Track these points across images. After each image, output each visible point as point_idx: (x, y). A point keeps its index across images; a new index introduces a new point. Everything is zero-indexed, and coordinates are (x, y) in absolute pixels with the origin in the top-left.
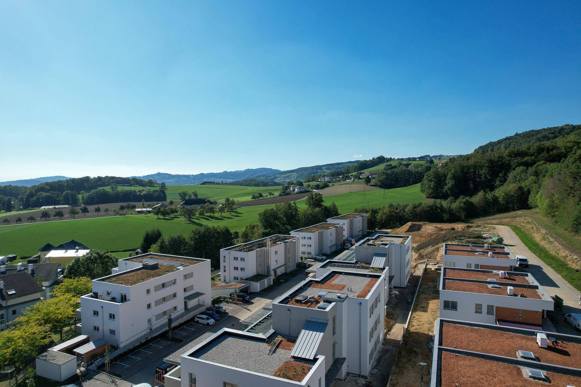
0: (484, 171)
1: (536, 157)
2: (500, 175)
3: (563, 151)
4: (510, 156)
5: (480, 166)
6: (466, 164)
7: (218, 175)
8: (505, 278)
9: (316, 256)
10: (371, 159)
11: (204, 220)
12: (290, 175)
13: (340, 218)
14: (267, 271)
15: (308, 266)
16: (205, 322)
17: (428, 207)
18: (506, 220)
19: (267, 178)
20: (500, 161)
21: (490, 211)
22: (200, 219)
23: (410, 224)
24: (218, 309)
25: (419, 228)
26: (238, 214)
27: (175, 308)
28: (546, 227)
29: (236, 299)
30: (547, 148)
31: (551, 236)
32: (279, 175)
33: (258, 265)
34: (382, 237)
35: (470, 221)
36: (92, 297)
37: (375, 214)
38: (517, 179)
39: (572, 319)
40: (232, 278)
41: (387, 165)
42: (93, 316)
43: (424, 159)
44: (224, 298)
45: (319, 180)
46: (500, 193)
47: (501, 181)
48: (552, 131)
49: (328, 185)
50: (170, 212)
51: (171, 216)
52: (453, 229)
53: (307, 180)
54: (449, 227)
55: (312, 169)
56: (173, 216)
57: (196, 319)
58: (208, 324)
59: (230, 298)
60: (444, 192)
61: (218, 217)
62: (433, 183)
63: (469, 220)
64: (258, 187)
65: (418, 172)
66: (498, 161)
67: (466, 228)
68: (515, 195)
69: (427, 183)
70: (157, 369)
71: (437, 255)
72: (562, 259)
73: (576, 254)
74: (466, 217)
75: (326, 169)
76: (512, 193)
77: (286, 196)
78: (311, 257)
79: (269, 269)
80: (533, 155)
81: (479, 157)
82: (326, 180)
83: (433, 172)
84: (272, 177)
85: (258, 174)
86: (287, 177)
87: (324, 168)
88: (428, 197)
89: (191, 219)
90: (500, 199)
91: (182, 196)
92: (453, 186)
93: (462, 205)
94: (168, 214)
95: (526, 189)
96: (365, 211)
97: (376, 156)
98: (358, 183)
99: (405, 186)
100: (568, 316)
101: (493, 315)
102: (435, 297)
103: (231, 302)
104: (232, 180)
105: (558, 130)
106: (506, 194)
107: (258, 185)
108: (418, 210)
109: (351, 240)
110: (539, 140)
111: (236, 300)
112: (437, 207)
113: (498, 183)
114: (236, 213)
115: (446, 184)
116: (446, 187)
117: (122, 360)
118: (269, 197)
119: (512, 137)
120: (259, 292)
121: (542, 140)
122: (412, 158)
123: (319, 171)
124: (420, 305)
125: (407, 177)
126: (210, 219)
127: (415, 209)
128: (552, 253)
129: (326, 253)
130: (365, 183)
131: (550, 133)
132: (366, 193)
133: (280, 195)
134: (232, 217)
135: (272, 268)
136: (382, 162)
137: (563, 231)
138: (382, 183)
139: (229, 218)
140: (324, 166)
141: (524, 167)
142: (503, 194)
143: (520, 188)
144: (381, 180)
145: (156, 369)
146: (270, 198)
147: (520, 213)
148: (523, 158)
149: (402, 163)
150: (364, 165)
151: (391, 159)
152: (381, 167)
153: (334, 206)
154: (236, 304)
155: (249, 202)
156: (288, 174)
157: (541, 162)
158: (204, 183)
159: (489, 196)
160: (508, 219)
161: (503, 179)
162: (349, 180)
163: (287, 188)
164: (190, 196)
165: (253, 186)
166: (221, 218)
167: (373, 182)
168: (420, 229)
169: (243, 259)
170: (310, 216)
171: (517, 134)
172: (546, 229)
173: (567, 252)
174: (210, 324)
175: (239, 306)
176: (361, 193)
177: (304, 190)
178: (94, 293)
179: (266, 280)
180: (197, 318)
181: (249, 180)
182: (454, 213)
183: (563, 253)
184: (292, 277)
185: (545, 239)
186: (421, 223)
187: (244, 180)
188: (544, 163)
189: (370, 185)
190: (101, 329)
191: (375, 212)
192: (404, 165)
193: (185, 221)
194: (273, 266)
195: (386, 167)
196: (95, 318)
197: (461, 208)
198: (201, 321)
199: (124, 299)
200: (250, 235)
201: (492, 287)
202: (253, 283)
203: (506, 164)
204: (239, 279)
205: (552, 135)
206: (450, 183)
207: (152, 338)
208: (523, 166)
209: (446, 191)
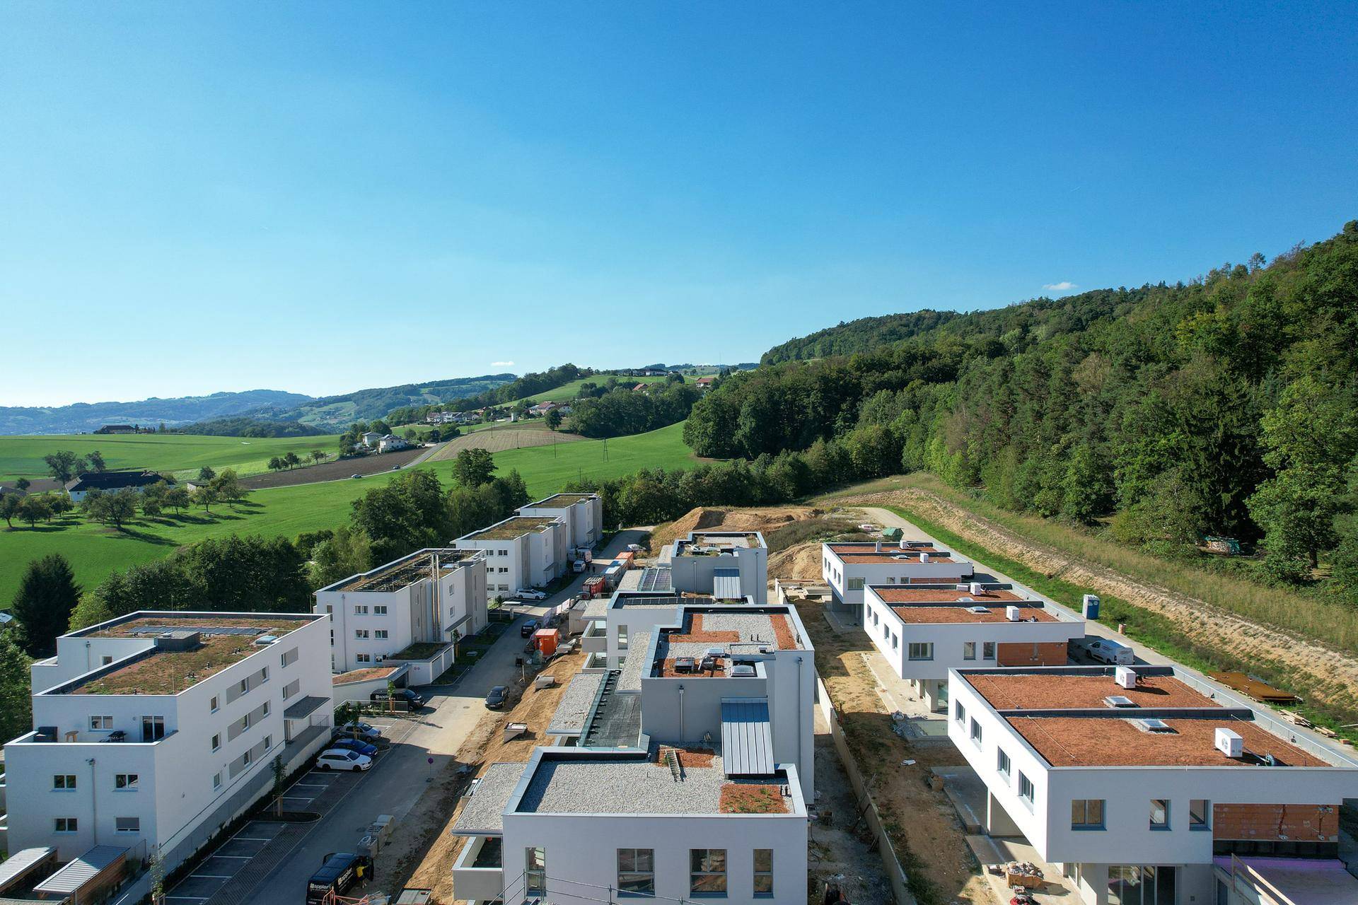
0: (812, 398)
1: (905, 371)
2: (844, 406)
3: (948, 361)
4: (858, 369)
5: (804, 389)
6: (777, 385)
7: (131, 407)
8: (982, 595)
9: (521, 594)
10: (547, 372)
11: (161, 526)
12: (337, 409)
13: (545, 505)
14: (434, 633)
15: (515, 616)
16: (348, 765)
17: (725, 475)
18: (875, 497)
19: (275, 415)
20: (842, 379)
21: (834, 481)
22: (149, 524)
23: (698, 511)
24: (362, 732)
25: (719, 520)
26: (253, 509)
27: (267, 741)
28: (962, 505)
29: (391, 704)
30: (922, 355)
31: (979, 520)
32: (308, 408)
33: (416, 621)
34: (701, 537)
35: (805, 501)
36: (36, 739)
37: (612, 494)
38: (878, 416)
39: (1101, 649)
40: (352, 658)
41: (586, 386)
42: (53, 791)
43: (662, 373)
44: (360, 706)
45: (429, 420)
46: (853, 441)
47: (845, 420)
48: (904, 321)
49: (459, 431)
50: (50, 509)
51: (52, 520)
52: (790, 518)
53: (394, 421)
54: (780, 515)
55: (396, 394)
56: (59, 521)
57: (321, 762)
58: (357, 769)
59: (374, 704)
60: (736, 443)
61: (200, 517)
62: (711, 423)
63: (803, 498)
64: (263, 439)
65: (663, 402)
66: (838, 379)
67: (813, 515)
68: (879, 447)
69: (700, 425)
70: (312, 886)
71: (792, 569)
72: (1015, 560)
73: (1037, 548)
74: (795, 495)
75: (430, 393)
76: (873, 444)
77: (360, 460)
78: (508, 597)
79: (439, 628)
80: (898, 367)
81: (801, 369)
82: (446, 420)
83: (711, 400)
84: (290, 413)
85: (250, 406)
86: (329, 413)
87: (426, 390)
88: (700, 455)
89: (121, 526)
90: (853, 456)
91: (55, 466)
92: (755, 431)
93: (788, 468)
94: (46, 514)
95: (896, 435)
96: (588, 488)
97: (558, 364)
98: (527, 426)
99: (637, 432)
100: (1094, 646)
101: (994, 659)
102: (844, 648)
103: (378, 714)
104: (174, 422)
105: (913, 320)
106: (864, 446)
107: (262, 434)
108: (706, 482)
109: (584, 553)
110: (884, 338)
111: (391, 707)
112: (740, 474)
113: (839, 423)
114: (246, 505)
115: (738, 427)
116: (739, 434)
117: (176, 889)
118: (314, 462)
119: (833, 329)
120: (432, 683)
121: (888, 337)
122: (636, 370)
123: (412, 398)
124: (829, 665)
125: (640, 411)
126: (179, 523)
127: (699, 480)
128: (992, 551)
129: (538, 584)
130: (548, 426)
131: (901, 325)
132: (558, 447)
133: (342, 457)
134: (241, 515)
135: (445, 626)
136: (572, 379)
137: (995, 511)
138: (588, 425)
139: (230, 518)
140: (424, 385)
141: (889, 390)
142: (859, 446)
143: (887, 433)
144: (584, 419)
145: (309, 885)
146: (318, 465)
147: (894, 481)
148: (883, 373)
149: (618, 381)
150: (533, 385)
151: (589, 373)
152: (571, 389)
153: (517, 477)
154: (392, 715)
155: (263, 476)
156: (332, 406)
157: (917, 382)
158: (108, 430)
159: (833, 447)
160: (879, 495)
161: (849, 416)
162: (502, 418)
163: (353, 440)
164: (81, 465)
165: (251, 436)
166: (207, 518)
167: (566, 422)
168: (722, 521)
169: (382, 610)
170: (473, 504)
171: (842, 325)
172: (963, 508)
173: (1020, 547)
174: (362, 767)
175: (403, 720)
176: (546, 448)
177: (402, 444)
178: (41, 730)
179: (443, 654)
180: (323, 758)
181: (232, 422)
182: (771, 487)
183: (1013, 549)
184: (492, 643)
185: (969, 527)
186: (722, 509)
187: (218, 422)
188: (923, 384)
189: (561, 431)
190: (84, 822)
191: (611, 490)
192: (621, 384)
193: (103, 532)
194: (447, 621)
195: (584, 390)
196: (64, 795)
197: (786, 474)
198: (333, 764)
199: (154, 731)
200: (342, 554)
201: (976, 611)
202: (415, 664)
203: (852, 384)
204: (372, 658)
205: (904, 330)
206: (746, 425)
207: (232, 822)
208: (887, 389)
209: (740, 442)
